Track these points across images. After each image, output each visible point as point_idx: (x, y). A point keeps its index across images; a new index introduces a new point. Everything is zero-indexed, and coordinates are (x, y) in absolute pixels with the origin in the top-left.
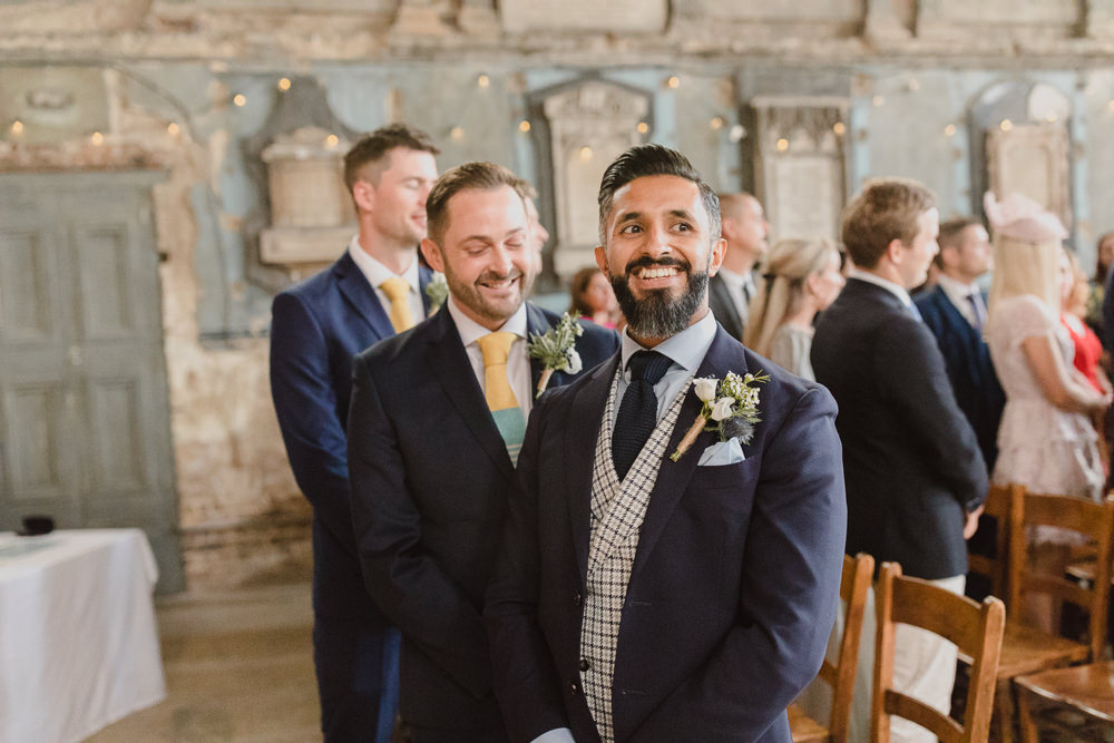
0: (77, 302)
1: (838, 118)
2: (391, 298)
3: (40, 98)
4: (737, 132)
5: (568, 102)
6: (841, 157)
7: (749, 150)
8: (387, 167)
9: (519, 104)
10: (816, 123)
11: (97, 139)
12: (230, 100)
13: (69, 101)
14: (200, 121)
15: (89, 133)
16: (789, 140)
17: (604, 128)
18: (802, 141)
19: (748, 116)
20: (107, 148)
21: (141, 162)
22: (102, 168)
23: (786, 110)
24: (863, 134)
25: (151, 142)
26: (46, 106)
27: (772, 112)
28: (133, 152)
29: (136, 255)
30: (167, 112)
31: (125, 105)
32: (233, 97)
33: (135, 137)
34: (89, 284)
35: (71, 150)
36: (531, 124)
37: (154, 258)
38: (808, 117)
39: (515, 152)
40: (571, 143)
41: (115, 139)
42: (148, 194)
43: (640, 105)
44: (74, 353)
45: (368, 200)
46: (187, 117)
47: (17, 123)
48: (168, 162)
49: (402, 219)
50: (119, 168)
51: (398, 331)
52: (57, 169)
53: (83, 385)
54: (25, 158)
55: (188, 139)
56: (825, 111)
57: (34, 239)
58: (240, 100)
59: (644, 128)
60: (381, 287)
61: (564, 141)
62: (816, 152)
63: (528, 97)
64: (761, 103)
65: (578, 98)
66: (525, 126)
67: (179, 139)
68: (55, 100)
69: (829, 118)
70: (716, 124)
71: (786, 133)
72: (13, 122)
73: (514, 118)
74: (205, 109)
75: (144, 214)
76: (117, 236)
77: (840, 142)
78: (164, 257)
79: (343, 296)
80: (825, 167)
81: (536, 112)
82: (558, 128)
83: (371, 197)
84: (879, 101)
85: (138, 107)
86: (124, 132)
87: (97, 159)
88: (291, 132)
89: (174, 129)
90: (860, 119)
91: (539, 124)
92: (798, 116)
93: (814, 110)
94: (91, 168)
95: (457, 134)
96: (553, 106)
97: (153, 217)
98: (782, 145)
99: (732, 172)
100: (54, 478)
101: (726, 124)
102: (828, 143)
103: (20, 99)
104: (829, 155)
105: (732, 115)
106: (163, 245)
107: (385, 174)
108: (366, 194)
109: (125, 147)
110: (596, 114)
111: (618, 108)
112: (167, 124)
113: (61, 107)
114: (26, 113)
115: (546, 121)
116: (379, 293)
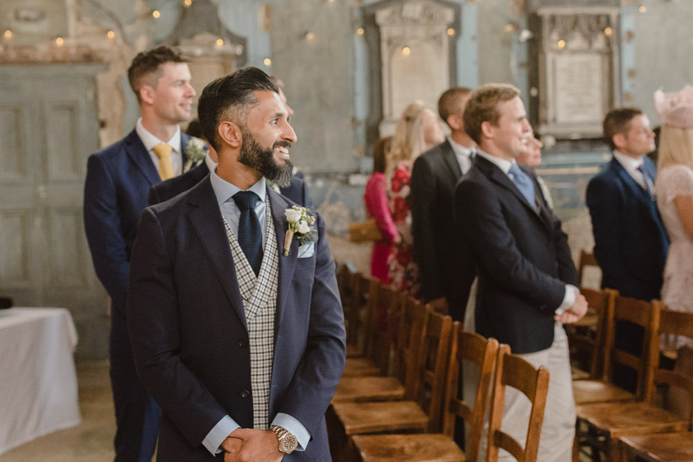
0: (44, 155)
1: (608, 24)
2: (159, 156)
3: (23, 14)
4: (526, 34)
5: (393, 13)
6: (610, 54)
7: (535, 47)
8: (162, 76)
9: (357, 14)
10: (590, 28)
11: (60, 42)
12: (150, 14)
13: (42, 16)
14: (129, 29)
15: (54, 38)
16: (566, 41)
17: (421, 32)
18: (577, 42)
19: (535, 22)
20: (66, 48)
21: (89, 58)
22: (63, 62)
23: (565, 17)
24: (630, 35)
25: (95, 44)
26: (27, 19)
27: (553, 19)
28: (84, 51)
29: (84, 122)
30: (107, 23)
31: (79, 19)
32: (152, 11)
33: (84, 41)
34: (52, 143)
35: (42, 50)
36: (364, 29)
37: (96, 125)
38: (583, 23)
39: (353, 50)
40: (395, 44)
41: (72, 42)
42: (93, 81)
43: (449, 15)
44: (41, 188)
45: (150, 97)
46: (120, 26)
47: (8, 31)
48: (107, 58)
49: (175, 108)
50: (74, 62)
51: (163, 179)
52: (34, 63)
53: (47, 212)
54: (13, 55)
55: (120, 42)
56: (598, 17)
57: (17, 111)
58: (156, 14)
59: (451, 32)
60: (153, 150)
61: (390, 42)
62: (589, 50)
63: (363, 9)
64: (545, 12)
65: (401, 10)
66: (360, 32)
67: (114, 41)
68: (32, 15)
69: (601, 23)
70: (509, 28)
71: (564, 36)
72: (5, 31)
73: (353, 25)
74: (132, 21)
75: (90, 95)
76: (71, 109)
77: (608, 42)
78: (103, 125)
79: (129, 156)
80: (596, 62)
81: (369, 21)
82: (385, 32)
83: (152, 94)
84: (643, 9)
85: (87, 20)
86: (78, 37)
87: (59, 56)
88: (191, 37)
89: (111, 35)
90: (627, 24)
91: (372, 30)
92: (575, 22)
93: (588, 16)
94: (55, 62)
95: (310, 37)
96: (382, 16)
97: (96, 96)
98: (561, 44)
99: (521, 65)
100: (25, 275)
101: (517, 28)
102: (599, 43)
103: (11, 15)
104: (599, 52)
105: (523, 22)
106: (102, 116)
107: (161, 80)
108: (148, 94)
109: (79, 47)
110: (415, 22)
111: (431, 17)
112: (107, 31)
113: (36, 20)
114: (14, 24)
115: (377, 27)
116: (152, 154)
